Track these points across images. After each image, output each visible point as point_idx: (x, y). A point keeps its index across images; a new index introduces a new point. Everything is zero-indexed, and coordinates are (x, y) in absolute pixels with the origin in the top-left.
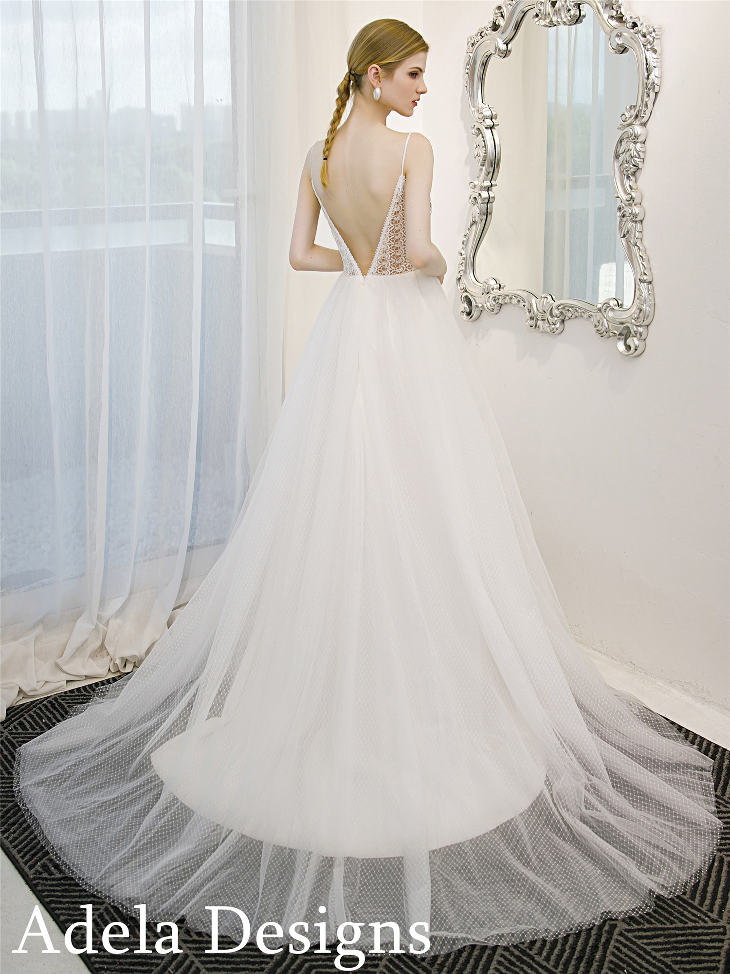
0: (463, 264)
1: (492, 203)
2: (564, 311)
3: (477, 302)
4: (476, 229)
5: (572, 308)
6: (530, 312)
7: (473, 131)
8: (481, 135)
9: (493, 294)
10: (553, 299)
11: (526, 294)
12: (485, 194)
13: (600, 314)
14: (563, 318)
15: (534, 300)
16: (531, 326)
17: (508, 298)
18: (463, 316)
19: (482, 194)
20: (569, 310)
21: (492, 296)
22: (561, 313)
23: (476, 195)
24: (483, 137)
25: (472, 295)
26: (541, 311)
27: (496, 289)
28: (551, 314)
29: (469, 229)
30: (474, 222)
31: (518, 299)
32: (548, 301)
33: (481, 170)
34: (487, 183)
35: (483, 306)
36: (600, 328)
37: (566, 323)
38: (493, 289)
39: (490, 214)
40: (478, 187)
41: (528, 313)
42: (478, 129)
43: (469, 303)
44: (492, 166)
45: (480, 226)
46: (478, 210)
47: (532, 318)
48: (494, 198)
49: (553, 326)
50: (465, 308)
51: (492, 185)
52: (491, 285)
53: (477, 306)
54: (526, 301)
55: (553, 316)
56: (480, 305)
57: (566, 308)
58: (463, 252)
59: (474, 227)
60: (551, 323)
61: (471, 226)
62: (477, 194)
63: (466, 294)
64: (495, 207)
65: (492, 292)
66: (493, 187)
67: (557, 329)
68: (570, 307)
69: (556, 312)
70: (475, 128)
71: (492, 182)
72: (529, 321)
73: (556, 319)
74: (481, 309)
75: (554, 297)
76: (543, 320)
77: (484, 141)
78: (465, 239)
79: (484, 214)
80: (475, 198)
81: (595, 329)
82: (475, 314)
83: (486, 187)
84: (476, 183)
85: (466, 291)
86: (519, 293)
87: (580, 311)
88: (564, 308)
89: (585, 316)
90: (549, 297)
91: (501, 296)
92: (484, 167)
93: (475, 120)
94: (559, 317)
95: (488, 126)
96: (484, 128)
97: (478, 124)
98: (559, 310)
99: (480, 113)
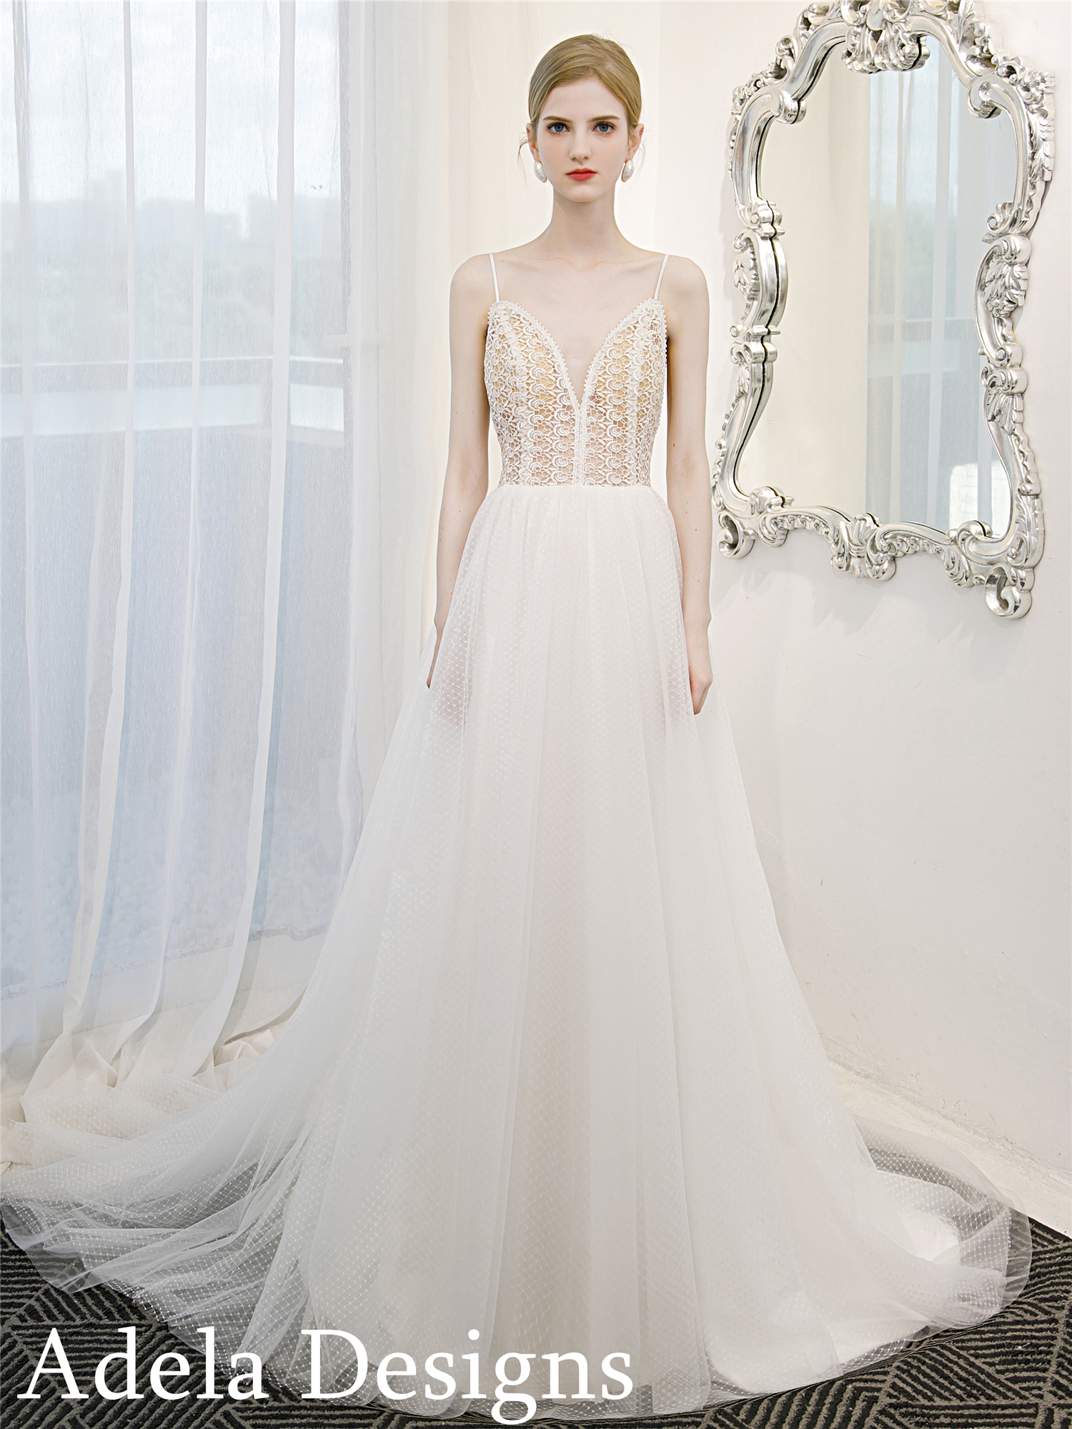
0: (720, 464)
1: (772, 362)
2: (894, 543)
3: (746, 527)
4: (747, 405)
5: (908, 536)
6: (837, 543)
7: (738, 242)
8: (749, 250)
9: (771, 514)
10: (874, 522)
11: (829, 513)
12: (756, 347)
13: (955, 547)
14: (894, 554)
15: (842, 524)
16: (840, 568)
17: (799, 520)
18: (721, 550)
19: (749, 346)
20: (902, 541)
21: (769, 517)
22: (890, 545)
23: (741, 348)
24: (753, 253)
25: (735, 516)
26: (856, 542)
27: (777, 505)
28: (873, 546)
29: (733, 405)
30: (742, 394)
31: (817, 521)
32: (867, 525)
33: (748, 307)
34: (760, 329)
35: (756, 534)
36: (955, 570)
37: (898, 561)
38: (770, 506)
39: (768, 380)
40: (744, 336)
41: (833, 545)
42: (747, 239)
43: (733, 528)
44: (771, 301)
45: (752, 402)
46: (748, 374)
47: (841, 555)
48: (775, 353)
49: (877, 567)
50: (726, 537)
51: (769, 333)
52: (765, 499)
53: (746, 534)
54: (829, 525)
55: (877, 551)
56: (751, 532)
57: (898, 537)
58: (724, 443)
59: (742, 401)
60: (873, 562)
61: (738, 398)
62: (742, 346)
63: (724, 513)
64: (778, 369)
65: (769, 510)
66: (773, 337)
67: (883, 573)
68: (904, 536)
69: (880, 544)
70: (742, 237)
71: (770, 327)
72: (835, 558)
73: (882, 555)
74: (753, 538)
75: (876, 519)
76: (859, 557)
77: (754, 260)
78: (727, 421)
79: (759, 381)
80: (740, 353)
81: (949, 572)
82: (742, 547)
83: (758, 335)
84: (740, 328)
85: (725, 508)
86: (818, 511)
87: (921, 542)
88: (894, 537)
89: (931, 550)
90: (869, 519)
91: (787, 516)
92: (756, 303)
93: (746, 225)
94: (886, 552)
95: (767, 236)
96: (759, 238)
97: (750, 231)
98: (887, 541)
99: (754, 214)
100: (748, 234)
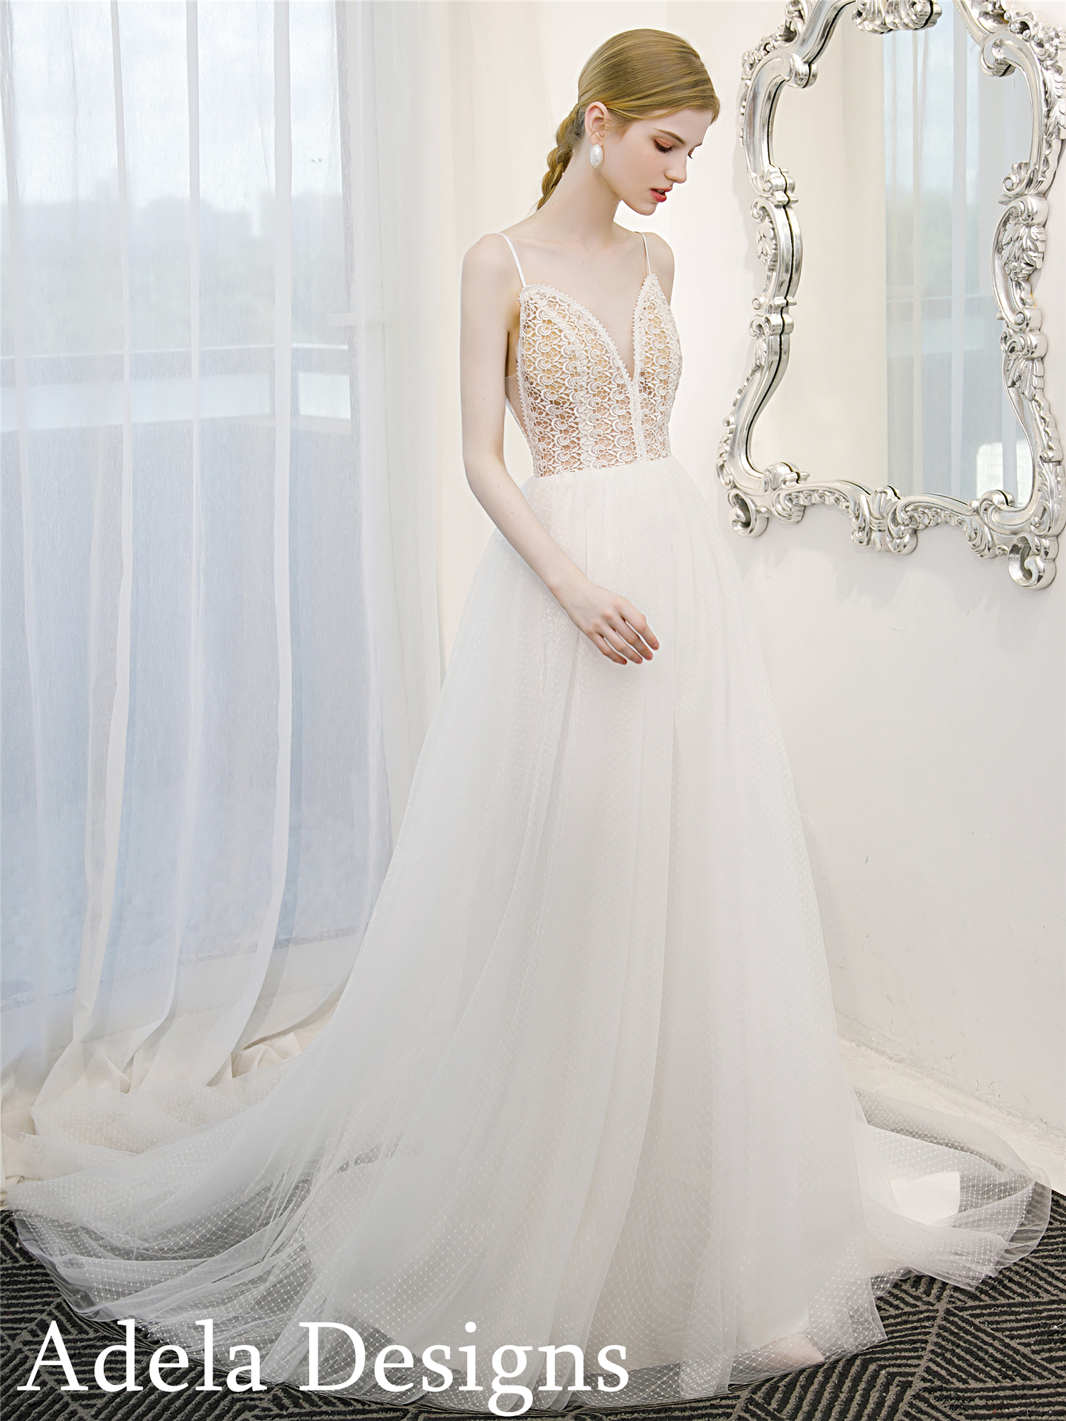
0: (729, 442)
1: (788, 334)
2: (916, 515)
3: (758, 504)
4: (763, 379)
5: (929, 508)
6: (857, 517)
7: (755, 211)
8: (767, 219)
9: (785, 490)
10: (895, 494)
11: (849, 487)
12: (776, 319)
13: (977, 517)
14: (915, 527)
15: (863, 498)
16: (861, 542)
17: (816, 495)
18: (735, 528)
19: (770, 319)
20: (924, 513)
21: (783, 494)
22: (911, 518)
23: (762, 321)
24: (771, 222)
25: (746, 494)
26: (877, 515)
27: (792, 481)
28: (894, 519)
29: (748, 380)
30: (759, 367)
31: (836, 495)
32: (888, 498)
33: (769, 278)
34: (780, 301)
35: (769, 511)
36: (977, 542)
37: (920, 534)
38: (785, 482)
39: (785, 353)
40: (765, 307)
41: (854, 520)
42: (763, 208)
43: (744, 506)
44: (787, 271)
45: (767, 376)
46: (765, 346)
47: (861, 529)
48: (792, 325)
49: (898, 541)
50: (738, 516)
51: (787, 303)
52: (781, 475)
53: (758, 512)
54: (849, 498)
55: (898, 524)
56: (763, 510)
57: (920, 509)
58: (732, 420)
59: (758, 375)
60: (894, 535)
61: (754, 372)
62: (763, 319)
63: (735, 492)
64: (794, 339)
65: (783, 486)
66: (790, 307)
67: (905, 546)
68: (926, 507)
69: (901, 516)
70: (758, 206)
71: (788, 298)
72: (856, 533)
73: (903, 528)
74: (766, 516)
75: (897, 491)
76: (880, 531)
77: (773, 229)
78: (739, 397)
79: (776, 353)
80: (760, 326)
81: (971, 544)
82: (757, 525)
83: (778, 306)
84: (762, 300)
85: (735, 487)
86: (837, 485)
87: (943, 514)
88: (915, 510)
89: (953, 522)
90: (890, 492)
91: (802, 492)
92: (774, 274)
93: (758, 194)
94: (908, 525)
95: (780, 204)
96: (773, 206)
97: (763, 200)
98: (908, 513)
99: (766, 182)
100: (762, 203)
